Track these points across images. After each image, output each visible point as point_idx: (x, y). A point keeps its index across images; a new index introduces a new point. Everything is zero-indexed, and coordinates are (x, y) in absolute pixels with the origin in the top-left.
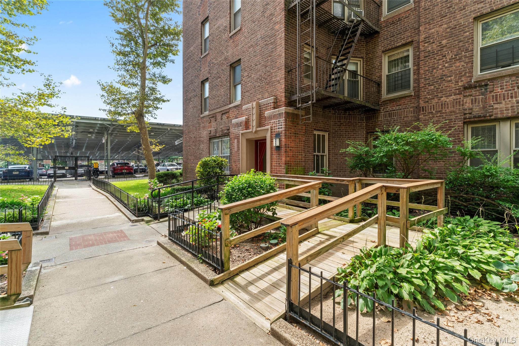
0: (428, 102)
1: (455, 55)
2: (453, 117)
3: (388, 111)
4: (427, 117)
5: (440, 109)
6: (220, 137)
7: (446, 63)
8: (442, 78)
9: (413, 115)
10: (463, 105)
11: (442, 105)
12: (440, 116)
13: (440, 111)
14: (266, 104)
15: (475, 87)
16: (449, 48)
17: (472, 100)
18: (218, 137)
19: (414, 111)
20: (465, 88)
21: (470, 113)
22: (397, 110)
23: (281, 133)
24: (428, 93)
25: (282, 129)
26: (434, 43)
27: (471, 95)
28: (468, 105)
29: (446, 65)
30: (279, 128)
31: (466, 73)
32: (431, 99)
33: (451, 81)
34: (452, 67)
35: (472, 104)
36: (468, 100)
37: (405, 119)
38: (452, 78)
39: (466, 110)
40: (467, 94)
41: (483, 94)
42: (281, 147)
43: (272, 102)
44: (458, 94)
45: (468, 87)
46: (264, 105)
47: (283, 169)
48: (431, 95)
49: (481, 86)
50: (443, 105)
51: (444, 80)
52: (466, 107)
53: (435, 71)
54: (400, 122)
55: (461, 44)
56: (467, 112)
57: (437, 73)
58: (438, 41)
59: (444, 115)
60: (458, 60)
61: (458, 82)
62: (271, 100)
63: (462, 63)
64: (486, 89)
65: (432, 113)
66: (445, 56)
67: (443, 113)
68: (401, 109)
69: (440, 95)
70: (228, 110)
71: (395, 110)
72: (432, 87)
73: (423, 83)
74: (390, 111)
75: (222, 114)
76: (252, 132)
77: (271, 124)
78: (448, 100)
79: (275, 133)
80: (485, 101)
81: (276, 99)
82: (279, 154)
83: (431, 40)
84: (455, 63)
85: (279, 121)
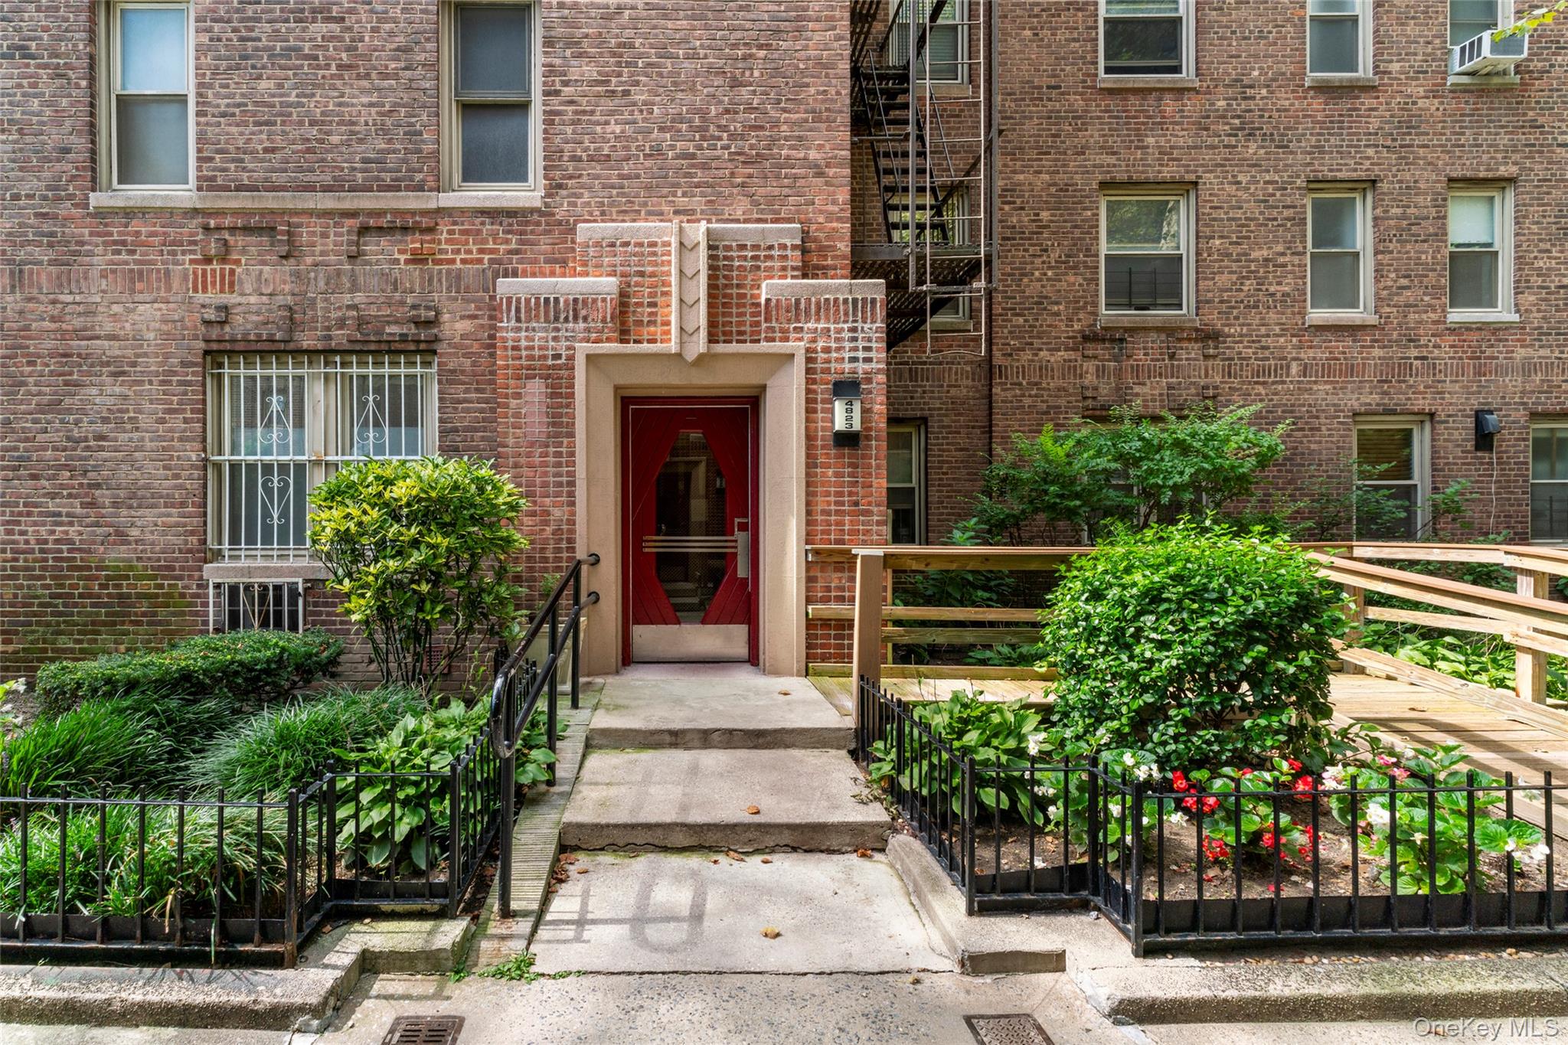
0: (1011, 355)
1: (1067, 256)
2: (1062, 402)
3: (907, 363)
4: (1009, 394)
5: (1037, 380)
6: (328, 352)
7: (1050, 268)
8: (1041, 301)
9: (970, 382)
10: (1081, 377)
11: (1041, 368)
12: (1036, 396)
13: (1036, 384)
14: (756, 247)
15: (1103, 340)
16: (1054, 233)
17: (1098, 367)
18: (312, 353)
19: (973, 374)
20: (1086, 338)
21: (1094, 398)
22: (931, 363)
23: (869, 381)
24: (1010, 332)
25: (874, 365)
26: (1022, 209)
27: (1095, 357)
28: (1090, 379)
29: (1050, 273)
30: (853, 360)
31: (1086, 303)
32: (1019, 349)
33: (1057, 314)
34: (1060, 280)
35: (1098, 377)
36: (1090, 366)
37: (953, 391)
38: (1061, 307)
39: (1087, 388)
40: (1090, 353)
41: (1115, 358)
42: (868, 438)
43: (794, 247)
44: (1073, 349)
45: (1090, 337)
46: (742, 247)
47: (879, 523)
48: (1017, 338)
49: (1113, 340)
50: (1044, 369)
51: (1045, 309)
52: (1086, 382)
53: (1026, 280)
54: (940, 398)
55: (1077, 233)
56: (1089, 394)
57: (1033, 289)
58: (1032, 209)
59: (1045, 393)
60: (1072, 268)
61: (1071, 320)
62: (787, 233)
63: (1080, 279)
64: (1121, 349)
65: (1020, 384)
66: (1046, 250)
67: (1043, 389)
68: (941, 363)
69: (1037, 343)
70: (425, 222)
71: (925, 363)
72: (1021, 320)
73: (1000, 303)
74: (914, 363)
75: (364, 230)
76: (679, 356)
77: (806, 336)
78: (1052, 360)
79: (833, 378)
80: (1119, 373)
81: (805, 235)
82: (855, 466)
83: (1019, 201)
84: (1066, 274)
85: (854, 330)
